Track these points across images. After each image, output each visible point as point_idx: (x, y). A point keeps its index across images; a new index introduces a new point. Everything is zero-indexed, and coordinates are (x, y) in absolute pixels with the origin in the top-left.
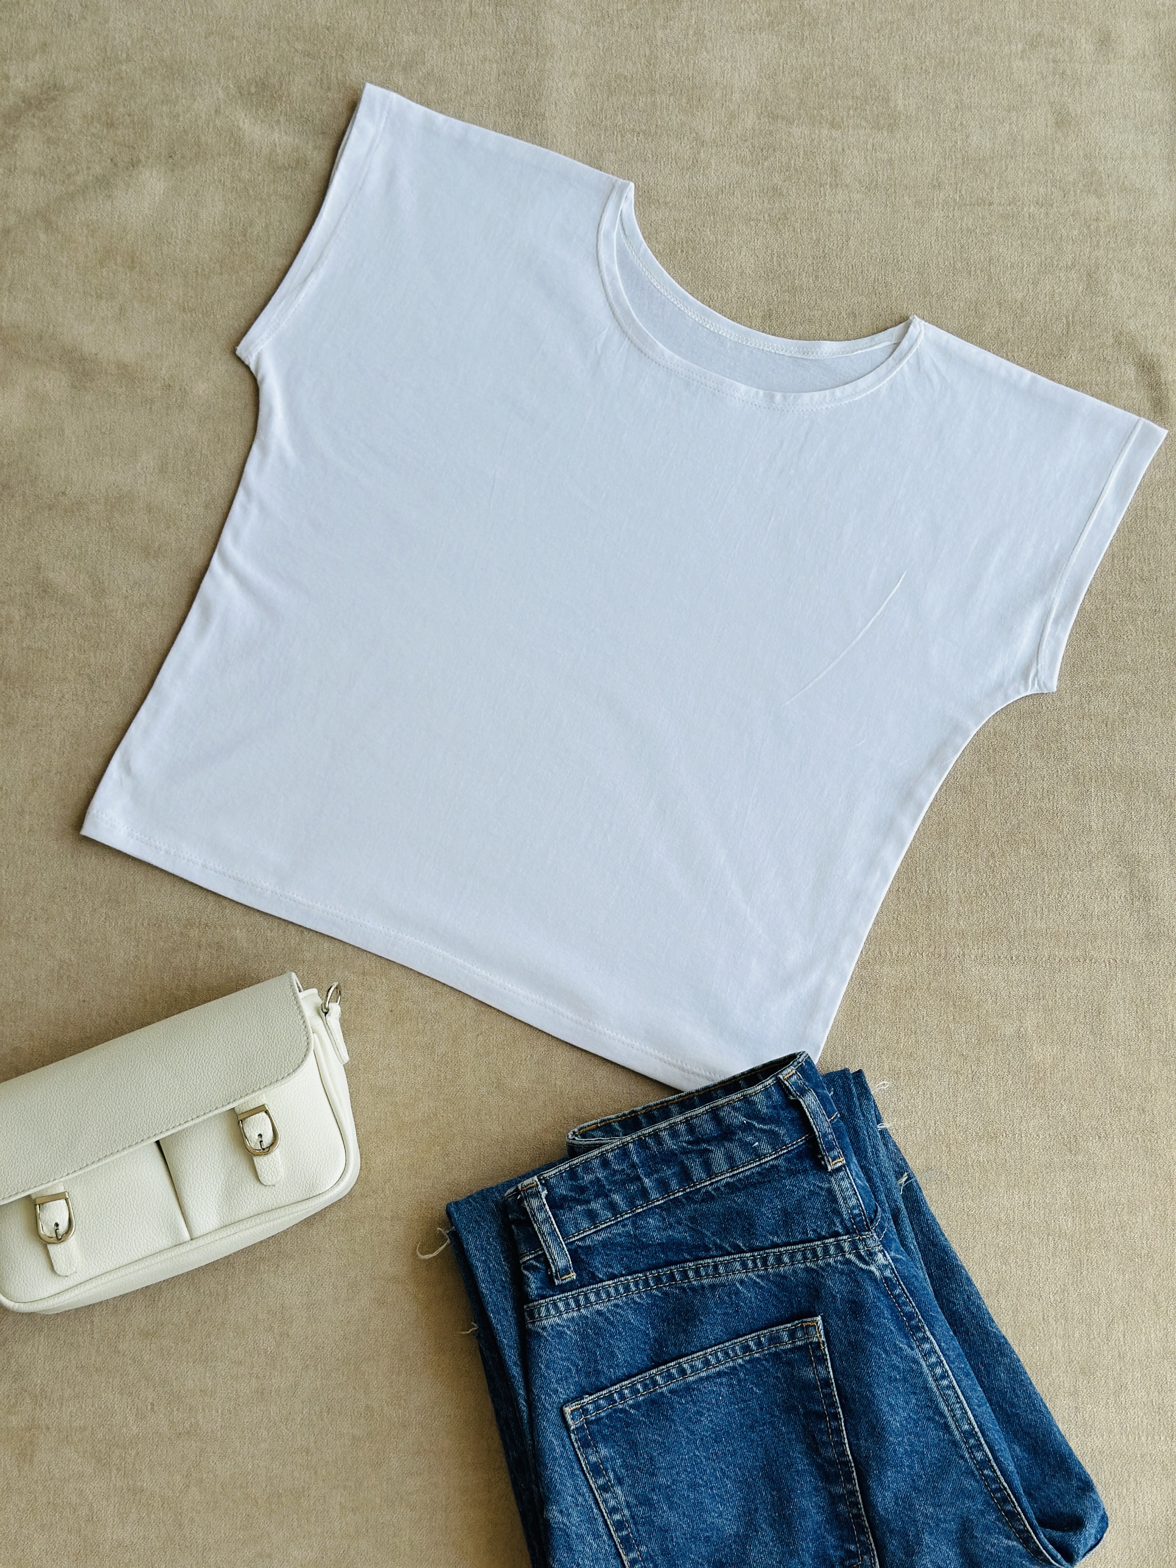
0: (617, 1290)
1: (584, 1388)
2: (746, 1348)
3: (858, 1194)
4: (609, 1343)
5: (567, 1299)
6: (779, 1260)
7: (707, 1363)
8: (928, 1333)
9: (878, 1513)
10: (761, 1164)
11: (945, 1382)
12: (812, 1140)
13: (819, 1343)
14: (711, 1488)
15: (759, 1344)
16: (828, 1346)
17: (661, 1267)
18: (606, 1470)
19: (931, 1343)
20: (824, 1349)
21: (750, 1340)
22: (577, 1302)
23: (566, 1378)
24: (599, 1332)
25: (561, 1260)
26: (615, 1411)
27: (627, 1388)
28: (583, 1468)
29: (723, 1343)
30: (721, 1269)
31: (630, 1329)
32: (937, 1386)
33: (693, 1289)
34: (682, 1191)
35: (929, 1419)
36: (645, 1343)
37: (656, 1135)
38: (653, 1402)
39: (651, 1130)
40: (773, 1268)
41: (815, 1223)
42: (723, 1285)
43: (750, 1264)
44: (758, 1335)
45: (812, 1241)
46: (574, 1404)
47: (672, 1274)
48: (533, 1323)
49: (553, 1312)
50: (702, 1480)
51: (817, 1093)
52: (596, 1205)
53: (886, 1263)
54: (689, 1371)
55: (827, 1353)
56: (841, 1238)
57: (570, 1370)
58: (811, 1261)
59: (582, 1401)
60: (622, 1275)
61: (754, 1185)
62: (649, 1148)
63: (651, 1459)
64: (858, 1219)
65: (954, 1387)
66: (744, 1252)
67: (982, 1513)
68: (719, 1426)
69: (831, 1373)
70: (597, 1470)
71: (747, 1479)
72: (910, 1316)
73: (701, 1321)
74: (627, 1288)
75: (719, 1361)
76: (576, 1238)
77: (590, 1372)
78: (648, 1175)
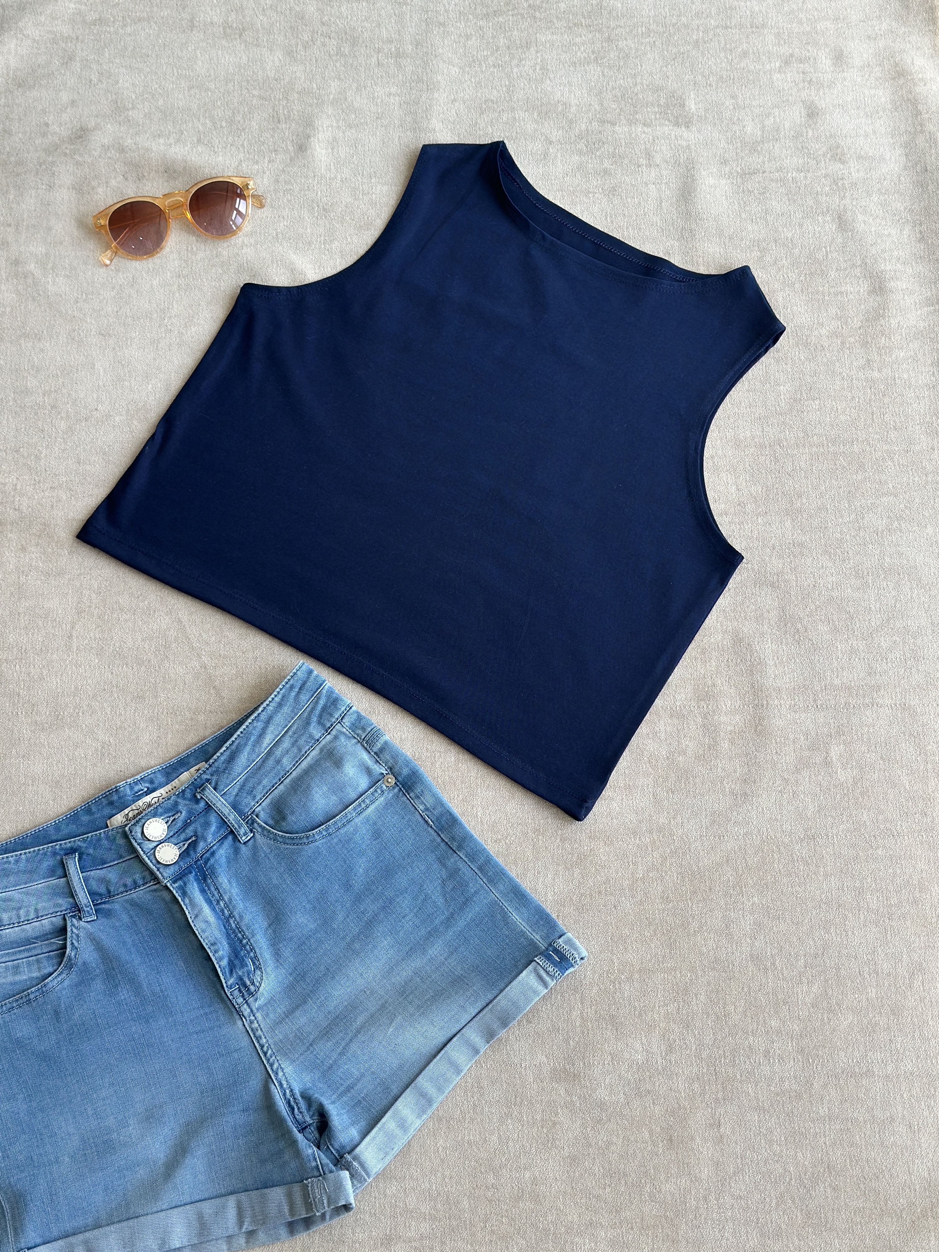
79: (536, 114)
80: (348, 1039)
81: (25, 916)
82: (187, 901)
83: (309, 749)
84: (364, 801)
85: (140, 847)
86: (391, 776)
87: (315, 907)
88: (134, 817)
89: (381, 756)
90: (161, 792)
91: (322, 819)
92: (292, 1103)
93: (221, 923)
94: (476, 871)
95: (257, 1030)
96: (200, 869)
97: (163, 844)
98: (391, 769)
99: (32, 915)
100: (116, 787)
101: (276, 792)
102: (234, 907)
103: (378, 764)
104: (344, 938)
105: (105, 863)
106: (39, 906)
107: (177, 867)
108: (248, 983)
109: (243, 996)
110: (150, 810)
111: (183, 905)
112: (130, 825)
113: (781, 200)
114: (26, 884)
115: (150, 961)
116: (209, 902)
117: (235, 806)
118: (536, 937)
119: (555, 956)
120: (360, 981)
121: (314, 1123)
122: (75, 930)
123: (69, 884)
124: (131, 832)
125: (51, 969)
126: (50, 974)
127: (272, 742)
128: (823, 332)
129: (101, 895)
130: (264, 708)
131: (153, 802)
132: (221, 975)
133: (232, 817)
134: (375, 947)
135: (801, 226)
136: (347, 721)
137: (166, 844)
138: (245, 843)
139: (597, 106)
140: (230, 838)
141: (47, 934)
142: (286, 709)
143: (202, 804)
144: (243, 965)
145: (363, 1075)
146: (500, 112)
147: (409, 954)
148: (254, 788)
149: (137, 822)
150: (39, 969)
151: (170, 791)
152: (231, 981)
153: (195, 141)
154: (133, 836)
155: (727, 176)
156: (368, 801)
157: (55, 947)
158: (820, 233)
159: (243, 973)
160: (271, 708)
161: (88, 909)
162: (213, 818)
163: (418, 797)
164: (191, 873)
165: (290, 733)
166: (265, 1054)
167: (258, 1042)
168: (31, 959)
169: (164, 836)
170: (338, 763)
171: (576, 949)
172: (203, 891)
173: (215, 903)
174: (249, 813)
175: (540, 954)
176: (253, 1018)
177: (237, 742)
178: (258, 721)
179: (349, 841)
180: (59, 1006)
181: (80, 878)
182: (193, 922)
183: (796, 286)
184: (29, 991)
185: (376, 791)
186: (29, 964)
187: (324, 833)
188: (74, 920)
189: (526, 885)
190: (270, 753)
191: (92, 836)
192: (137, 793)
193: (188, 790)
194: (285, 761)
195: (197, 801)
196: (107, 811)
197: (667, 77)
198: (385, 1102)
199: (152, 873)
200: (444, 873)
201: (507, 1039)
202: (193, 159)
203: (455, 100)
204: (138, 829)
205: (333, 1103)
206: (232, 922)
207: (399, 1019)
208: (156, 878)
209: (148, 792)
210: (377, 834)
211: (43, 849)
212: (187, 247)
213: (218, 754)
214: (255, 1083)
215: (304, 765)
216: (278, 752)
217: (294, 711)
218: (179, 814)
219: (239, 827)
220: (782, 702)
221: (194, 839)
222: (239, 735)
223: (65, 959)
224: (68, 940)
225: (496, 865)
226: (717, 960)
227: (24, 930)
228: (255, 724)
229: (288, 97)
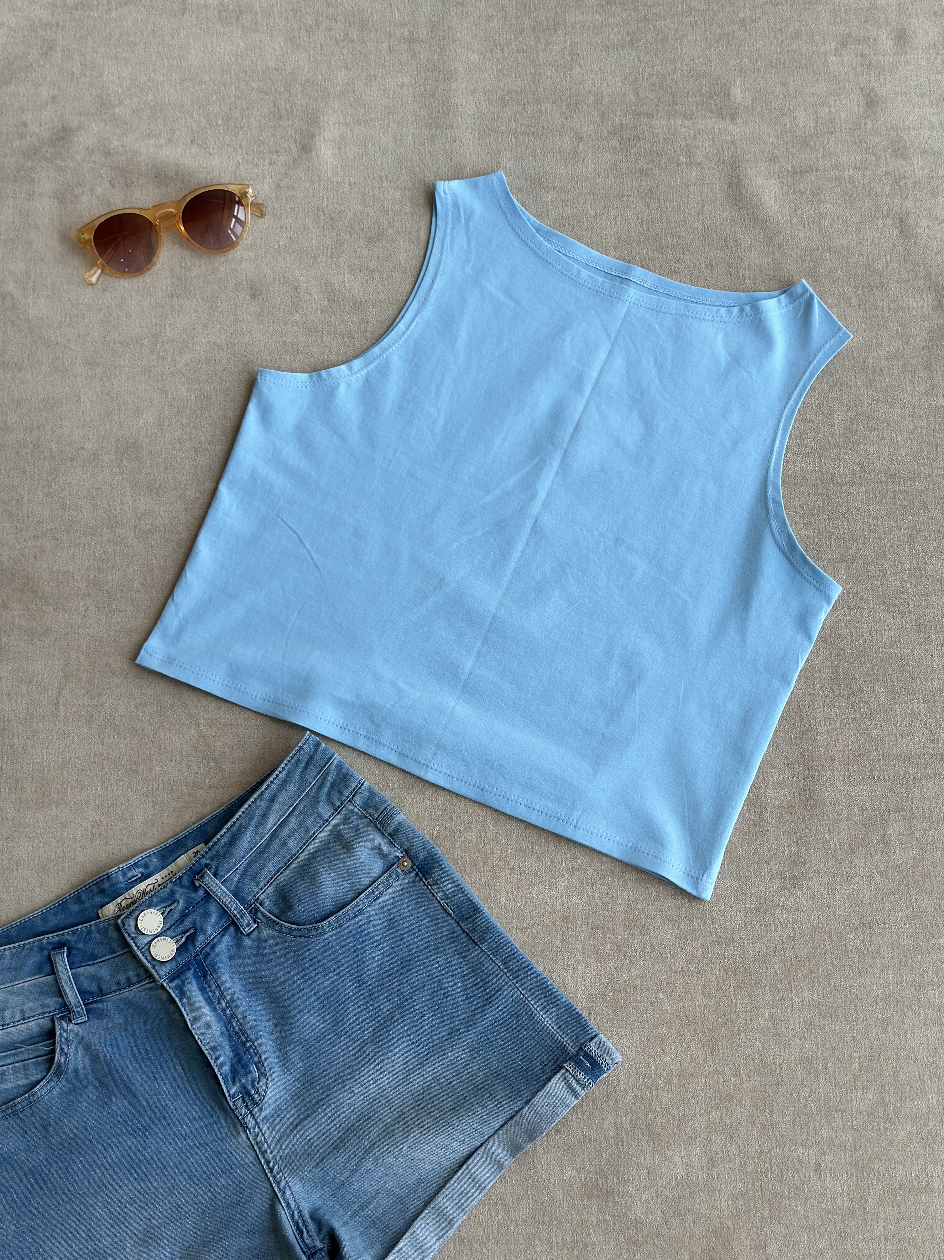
79: (564, 106)
80: (360, 1155)
81: (10, 1019)
82: (185, 1001)
83: (317, 830)
84: (377, 888)
85: (134, 942)
86: (407, 859)
87: (324, 1006)
88: (128, 906)
89: (395, 837)
90: (158, 877)
91: (331, 908)
92: (301, 1226)
93: (222, 1024)
94: (500, 965)
95: (262, 1143)
96: (200, 964)
97: (159, 938)
98: (406, 851)
99: (18, 1017)
100: (107, 874)
101: (281, 877)
102: (237, 1006)
103: (392, 846)
104: (356, 1040)
105: (97, 959)
106: (26, 1007)
107: (174, 963)
108: (252, 1091)
109: (247, 1106)
110: (144, 899)
111: (180, 1006)
112: (123, 917)
113: (837, 202)
114: (11, 982)
115: (146, 1066)
116: (209, 1001)
117: (237, 894)
118: (565, 1039)
119: (586, 1062)
120: (374, 1087)
121: (324, 1247)
122: (64, 1034)
123: (57, 983)
124: (124, 925)
125: (38, 1076)
126: (38, 1082)
127: (277, 823)
128: (883, 353)
129: (91, 993)
130: (268, 786)
131: (148, 890)
132: (222, 1084)
133: (234, 907)
134: (390, 1050)
135: (858, 232)
136: (358, 800)
137: (162, 937)
138: (248, 935)
139: (631, 96)
140: (232, 929)
141: (34, 1037)
142: (292, 787)
143: (201, 893)
144: (247, 1071)
145: (378, 1193)
146: (524, 104)
147: (426, 1059)
148: (257, 873)
149: (131, 914)
150: (27, 1076)
151: (166, 876)
152: (234, 1090)
153: (189, 142)
154: (126, 929)
155: (776, 175)
156: (381, 888)
157: (43, 1053)
158: (879, 239)
159: (247, 1080)
160: (274, 786)
161: (78, 1009)
162: (213, 909)
163: (436, 884)
164: (189, 969)
165: (297, 813)
166: (271, 1170)
167: (264, 1157)
168: (17, 1064)
169: (159, 929)
170: (349, 848)
171: (609, 1054)
172: (202, 990)
173: (215, 1002)
174: (253, 901)
175: (569, 1060)
176: (257, 1130)
177: (239, 823)
178: (261, 800)
179: (360, 933)
180: (49, 1118)
181: (69, 976)
182: (192, 1025)
183: (853, 300)
184: (16, 1101)
185: (390, 876)
186: (15, 1071)
187: (334, 924)
188: (63, 1022)
189: (554, 979)
190: (274, 835)
191: (81, 928)
192: (130, 879)
193: (186, 877)
194: (291, 843)
195: (196, 889)
196: (98, 900)
197: (711, 62)
198: (401, 1222)
199: (147, 970)
200: (465, 968)
201: (535, 1152)
202: (186, 162)
203: (474, 91)
204: (132, 923)
205: (345, 1224)
206: (234, 1022)
207: (416, 1133)
208: (150, 976)
209: (143, 878)
210: (391, 924)
211: (29, 943)
212: (181, 263)
213: (218, 836)
214: (261, 1202)
215: (312, 847)
216: (284, 834)
217: (301, 789)
218: (176, 904)
219: (242, 917)
220: (835, 773)
221: (192, 931)
222: (240, 816)
223: (54, 1066)
224: (57, 1045)
225: (522, 959)
226: (764, 1063)
227: (9, 1034)
228: (258, 804)
229: (291, 90)
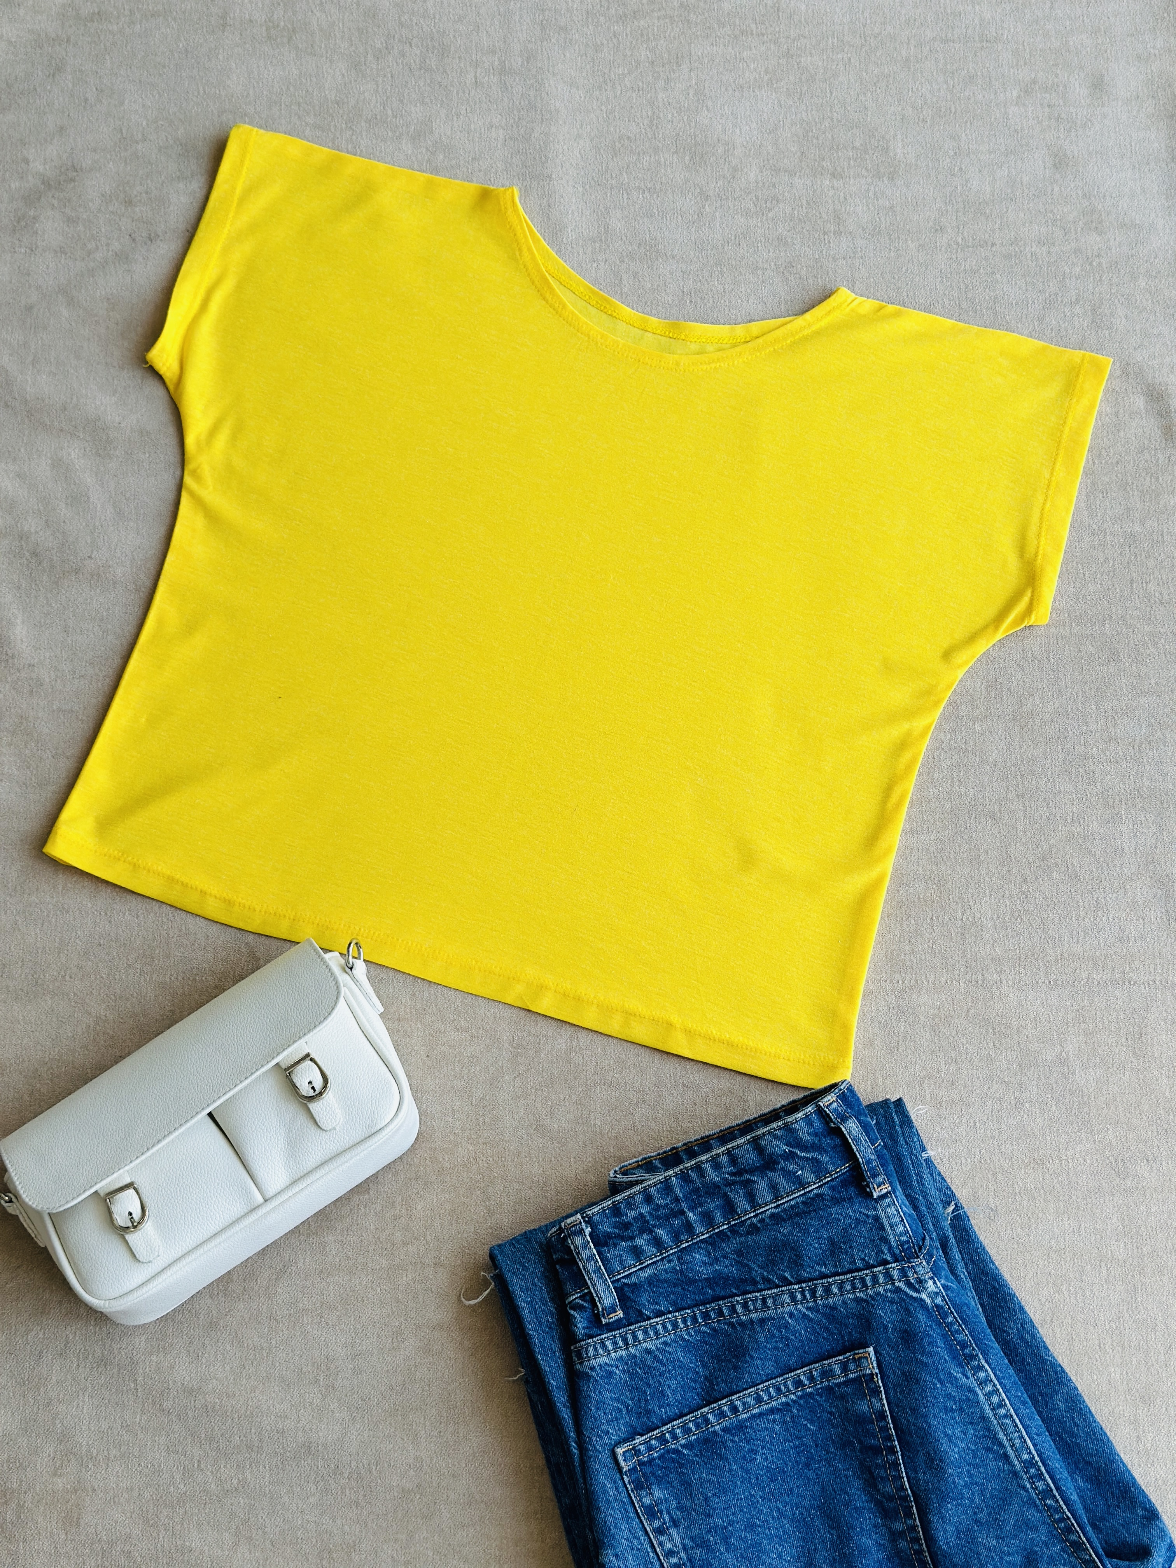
0: (664, 1327)
1: (635, 1428)
2: (798, 1383)
3: (905, 1220)
4: (659, 1381)
5: (615, 1337)
6: (827, 1290)
7: (759, 1399)
8: (983, 1362)
9: (940, 1547)
10: (805, 1194)
11: (1002, 1411)
12: (856, 1167)
13: (872, 1374)
14: (769, 1529)
15: (811, 1378)
16: (881, 1377)
17: (709, 1303)
18: (661, 1512)
19: (986, 1371)
20: (878, 1381)
21: (802, 1374)
22: (625, 1340)
23: (617, 1419)
24: (648, 1370)
25: (607, 1297)
26: (668, 1452)
27: (678, 1428)
28: (637, 1511)
29: (775, 1378)
30: (770, 1302)
31: (680, 1367)
32: (995, 1415)
33: (742, 1324)
34: (727, 1224)
35: (988, 1449)
36: (695, 1381)
37: (698, 1168)
38: (706, 1441)
39: (693, 1162)
40: (822, 1299)
41: (863, 1251)
42: (773, 1319)
43: (799, 1296)
44: (810, 1369)
45: (860, 1270)
46: (625, 1445)
47: (720, 1309)
48: (581, 1363)
49: (601, 1351)
50: (759, 1520)
51: (859, 1121)
52: (640, 1241)
53: (936, 1290)
54: (741, 1409)
55: (881, 1384)
56: (890, 1266)
57: (621, 1411)
58: (860, 1291)
59: (634, 1442)
60: (670, 1312)
61: (798, 1215)
62: (691, 1181)
63: (706, 1499)
64: (906, 1246)
65: (1011, 1416)
66: (791, 1284)
67: (1046, 1544)
68: (774, 1463)
69: (886, 1406)
70: (651, 1512)
71: (804, 1519)
72: (964, 1345)
73: (752, 1357)
74: (675, 1326)
75: (771, 1397)
76: (622, 1275)
77: (641, 1413)
78: (692, 1209)
